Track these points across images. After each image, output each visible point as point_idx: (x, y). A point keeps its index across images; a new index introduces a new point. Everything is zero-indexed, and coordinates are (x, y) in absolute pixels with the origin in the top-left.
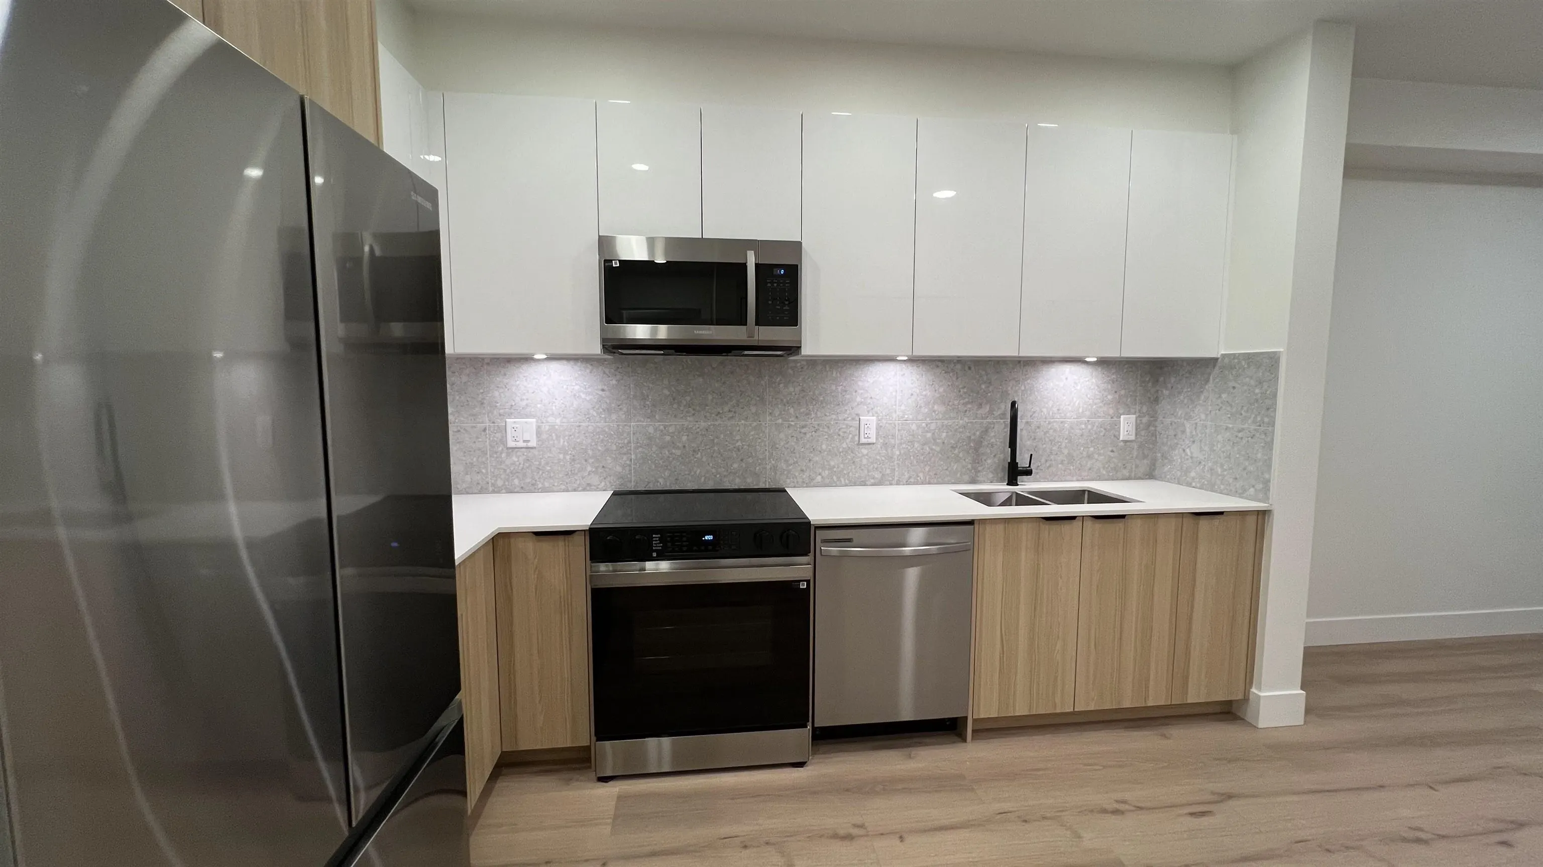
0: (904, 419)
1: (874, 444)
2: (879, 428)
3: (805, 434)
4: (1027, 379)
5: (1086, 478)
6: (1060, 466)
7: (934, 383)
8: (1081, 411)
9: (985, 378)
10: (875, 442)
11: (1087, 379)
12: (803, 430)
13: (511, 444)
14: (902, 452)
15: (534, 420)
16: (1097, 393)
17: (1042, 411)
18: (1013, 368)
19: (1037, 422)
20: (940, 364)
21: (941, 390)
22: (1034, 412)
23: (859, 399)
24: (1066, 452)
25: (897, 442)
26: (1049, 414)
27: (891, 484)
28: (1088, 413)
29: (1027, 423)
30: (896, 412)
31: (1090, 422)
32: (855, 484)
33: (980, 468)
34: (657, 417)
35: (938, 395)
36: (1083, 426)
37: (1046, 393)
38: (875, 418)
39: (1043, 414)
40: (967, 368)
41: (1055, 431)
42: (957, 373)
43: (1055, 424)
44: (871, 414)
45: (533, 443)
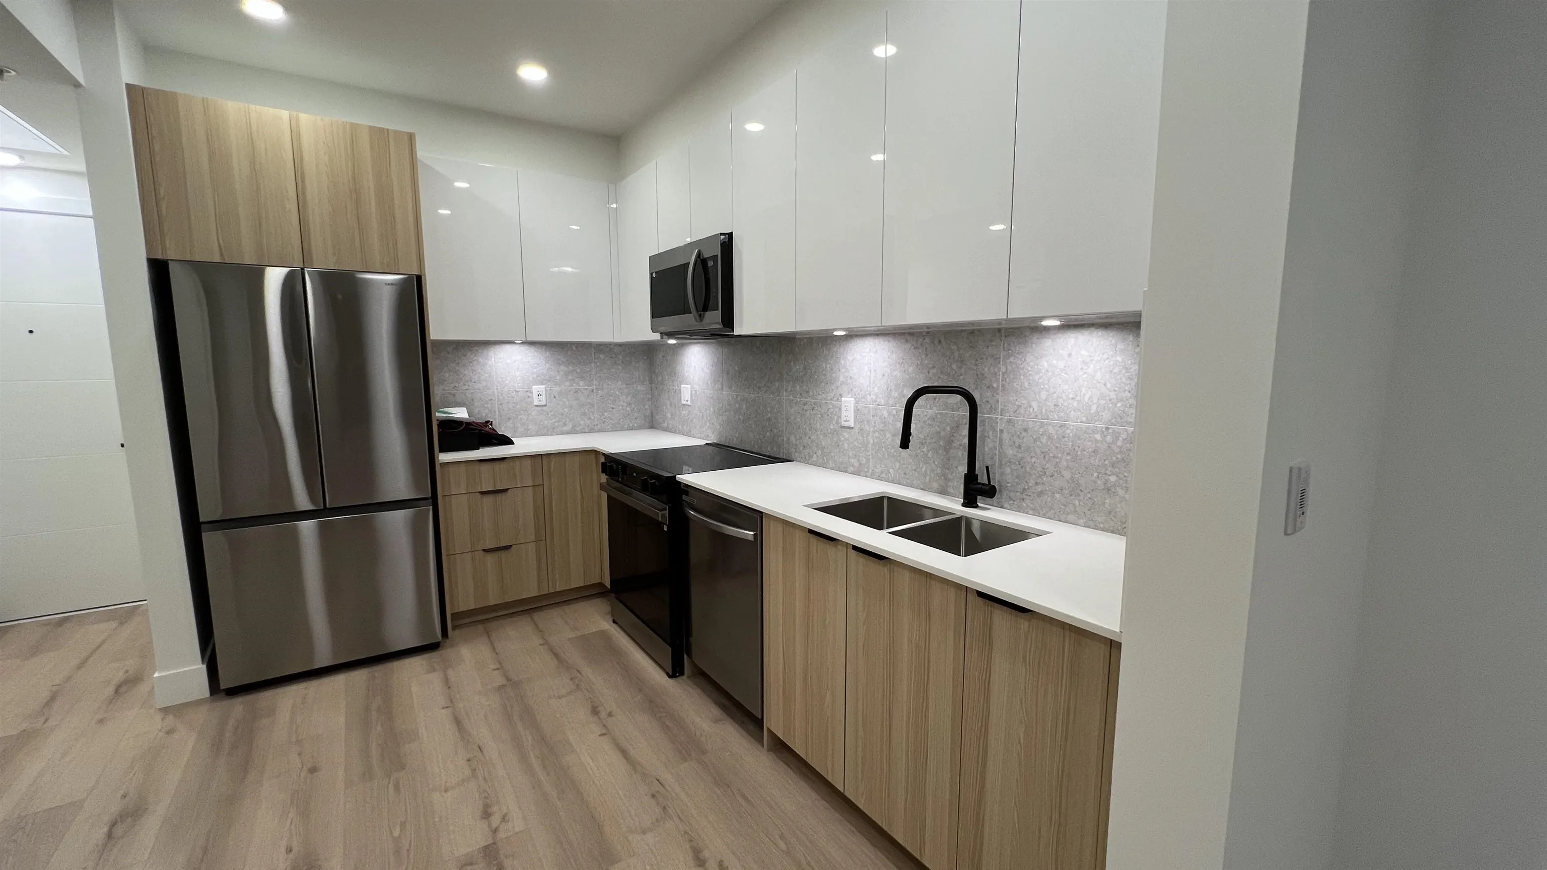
0: (877, 403)
1: (853, 428)
2: (857, 411)
3: (806, 411)
4: (1008, 356)
5: (1102, 525)
6: (1057, 496)
7: (904, 361)
8: (1094, 408)
9: (956, 354)
10: (853, 426)
11: (1105, 356)
12: (805, 408)
13: (683, 402)
14: (875, 441)
15: (689, 386)
16: (1124, 380)
17: (1030, 407)
18: (991, 341)
19: (1023, 421)
20: (909, 337)
21: (911, 369)
22: (1019, 407)
23: (841, 379)
24: (1067, 475)
25: (872, 429)
26: (1042, 412)
27: (866, 476)
28: (1106, 415)
29: (1009, 421)
30: (870, 394)
31: (1111, 431)
32: (839, 470)
33: (950, 476)
34: (733, 388)
35: (908, 377)
36: (1098, 437)
37: (1036, 378)
38: (853, 399)
39: (1031, 410)
40: (936, 342)
41: (1050, 437)
42: (926, 348)
43: (1050, 428)
44: (850, 395)
45: (689, 403)
